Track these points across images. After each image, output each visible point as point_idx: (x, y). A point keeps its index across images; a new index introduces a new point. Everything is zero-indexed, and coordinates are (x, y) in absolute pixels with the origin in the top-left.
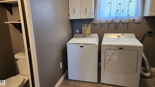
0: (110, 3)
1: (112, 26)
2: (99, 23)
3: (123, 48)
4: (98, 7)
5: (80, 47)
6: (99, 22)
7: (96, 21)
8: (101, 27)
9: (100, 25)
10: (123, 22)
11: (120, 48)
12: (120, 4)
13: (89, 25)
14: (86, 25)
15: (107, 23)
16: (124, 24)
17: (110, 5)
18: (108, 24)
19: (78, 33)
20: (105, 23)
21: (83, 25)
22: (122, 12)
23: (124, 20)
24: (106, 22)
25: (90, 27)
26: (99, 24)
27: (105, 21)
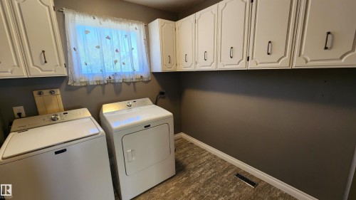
0: (98, 47)
1: (110, 89)
2: (83, 85)
3: (149, 126)
4: (73, 52)
5: (56, 153)
6: (81, 83)
7: (74, 82)
8: (89, 92)
9: (84, 89)
10: (128, 81)
11: (145, 127)
12: (117, 51)
13: (58, 91)
14: (46, 92)
15: (100, 85)
16: (129, 83)
17: (98, 50)
18: (102, 85)
19: (23, 114)
20: (95, 84)
21: (35, 93)
22: (123, 66)
23: (128, 78)
24: (97, 81)
25: (59, 97)
26: (81, 87)
27: (94, 80)
